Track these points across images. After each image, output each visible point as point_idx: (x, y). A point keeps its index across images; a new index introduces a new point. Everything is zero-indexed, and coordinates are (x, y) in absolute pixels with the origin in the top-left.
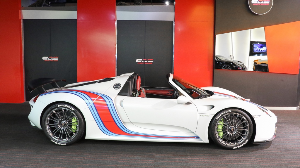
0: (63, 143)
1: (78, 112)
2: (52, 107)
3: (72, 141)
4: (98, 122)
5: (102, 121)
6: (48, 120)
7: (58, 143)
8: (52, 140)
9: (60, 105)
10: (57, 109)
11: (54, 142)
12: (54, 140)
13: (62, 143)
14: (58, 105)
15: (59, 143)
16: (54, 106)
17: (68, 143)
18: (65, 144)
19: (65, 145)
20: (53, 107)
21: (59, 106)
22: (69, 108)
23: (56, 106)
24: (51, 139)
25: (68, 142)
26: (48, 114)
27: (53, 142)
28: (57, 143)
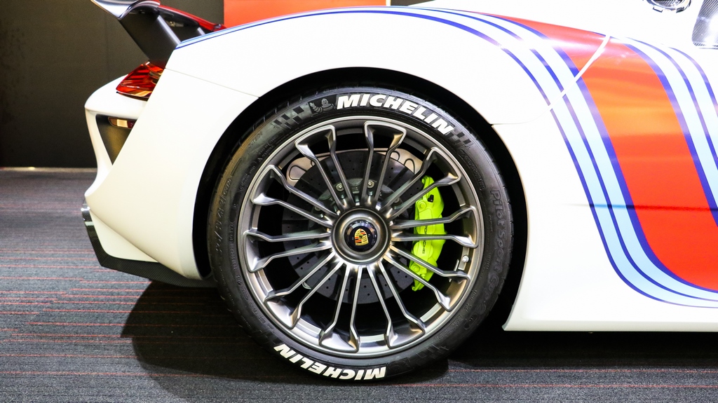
0: (365, 368)
1: (476, 147)
2: (291, 114)
3: (426, 346)
4: (603, 213)
5: (630, 207)
6: (254, 206)
7: (328, 365)
8: (284, 350)
9: (350, 94)
10: (328, 125)
11: (301, 362)
12: (297, 345)
13: (356, 368)
14: (333, 100)
15: (336, 366)
16: (306, 106)
17: (401, 364)
18: (380, 373)
19: (375, 382)
20: (299, 110)
21: (343, 102)
22: (419, 114)
23: (318, 103)
24: (279, 342)
25: (398, 358)
26: (256, 163)
27: (294, 360)
28: (319, 368)
